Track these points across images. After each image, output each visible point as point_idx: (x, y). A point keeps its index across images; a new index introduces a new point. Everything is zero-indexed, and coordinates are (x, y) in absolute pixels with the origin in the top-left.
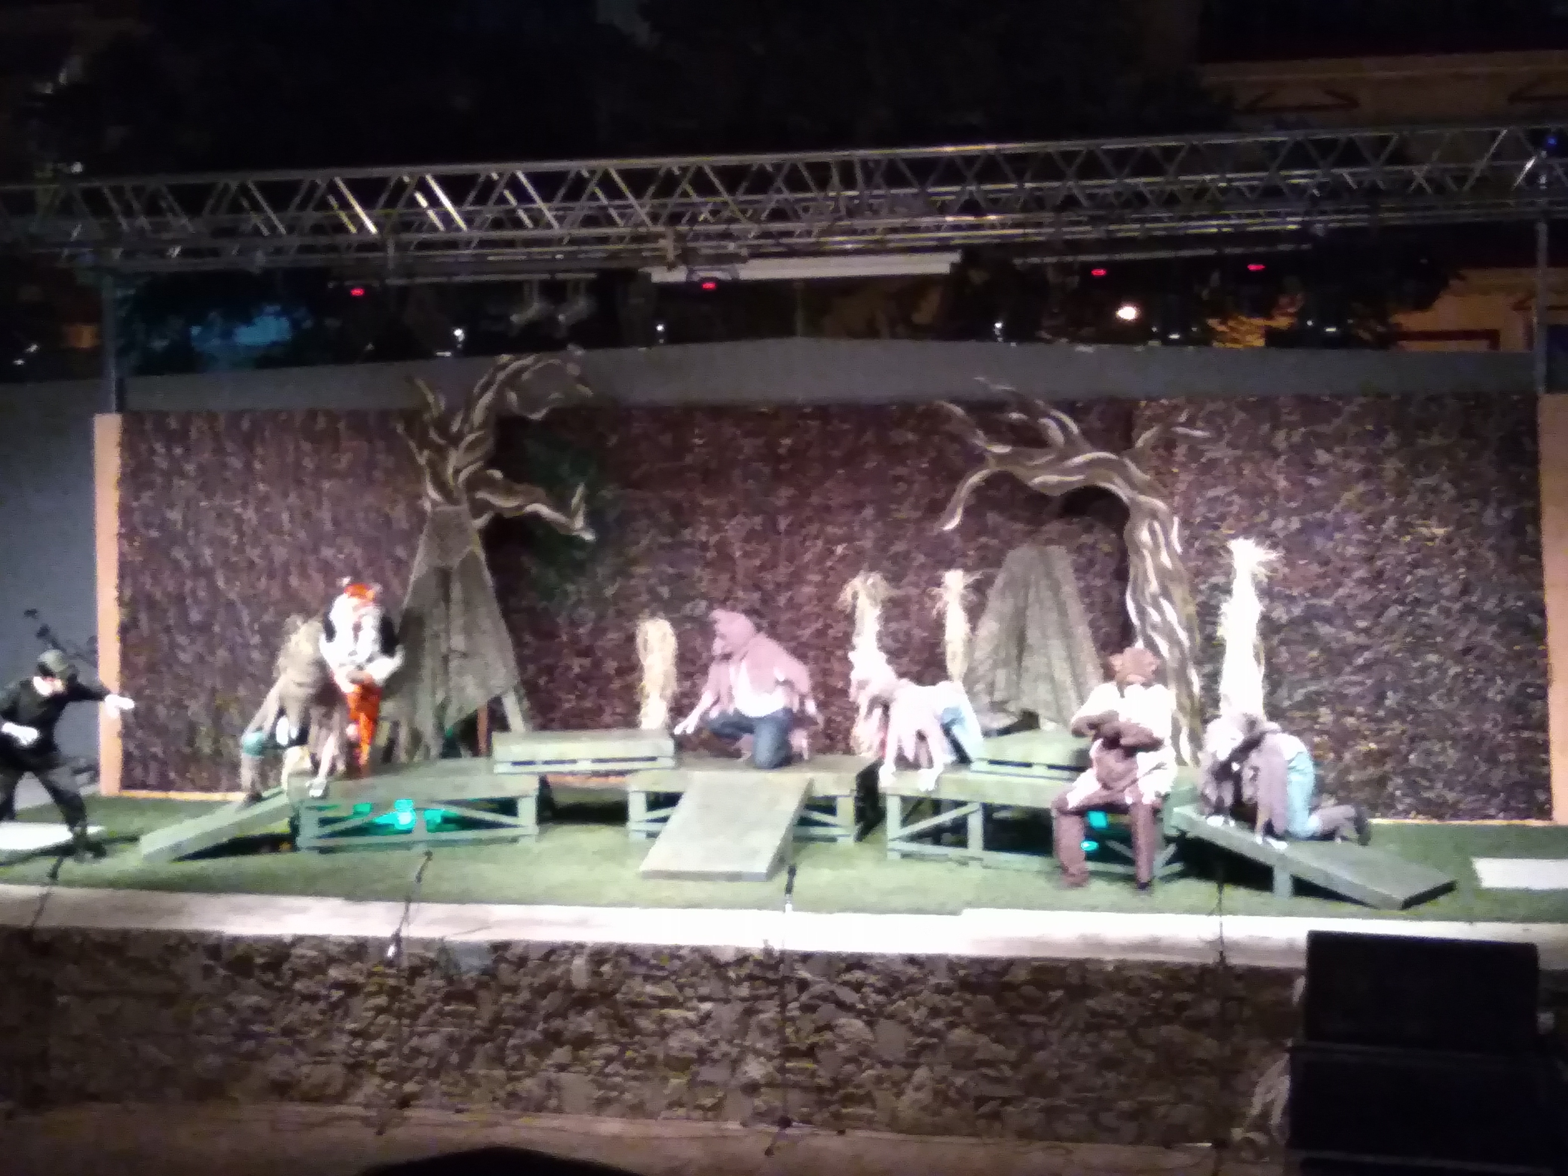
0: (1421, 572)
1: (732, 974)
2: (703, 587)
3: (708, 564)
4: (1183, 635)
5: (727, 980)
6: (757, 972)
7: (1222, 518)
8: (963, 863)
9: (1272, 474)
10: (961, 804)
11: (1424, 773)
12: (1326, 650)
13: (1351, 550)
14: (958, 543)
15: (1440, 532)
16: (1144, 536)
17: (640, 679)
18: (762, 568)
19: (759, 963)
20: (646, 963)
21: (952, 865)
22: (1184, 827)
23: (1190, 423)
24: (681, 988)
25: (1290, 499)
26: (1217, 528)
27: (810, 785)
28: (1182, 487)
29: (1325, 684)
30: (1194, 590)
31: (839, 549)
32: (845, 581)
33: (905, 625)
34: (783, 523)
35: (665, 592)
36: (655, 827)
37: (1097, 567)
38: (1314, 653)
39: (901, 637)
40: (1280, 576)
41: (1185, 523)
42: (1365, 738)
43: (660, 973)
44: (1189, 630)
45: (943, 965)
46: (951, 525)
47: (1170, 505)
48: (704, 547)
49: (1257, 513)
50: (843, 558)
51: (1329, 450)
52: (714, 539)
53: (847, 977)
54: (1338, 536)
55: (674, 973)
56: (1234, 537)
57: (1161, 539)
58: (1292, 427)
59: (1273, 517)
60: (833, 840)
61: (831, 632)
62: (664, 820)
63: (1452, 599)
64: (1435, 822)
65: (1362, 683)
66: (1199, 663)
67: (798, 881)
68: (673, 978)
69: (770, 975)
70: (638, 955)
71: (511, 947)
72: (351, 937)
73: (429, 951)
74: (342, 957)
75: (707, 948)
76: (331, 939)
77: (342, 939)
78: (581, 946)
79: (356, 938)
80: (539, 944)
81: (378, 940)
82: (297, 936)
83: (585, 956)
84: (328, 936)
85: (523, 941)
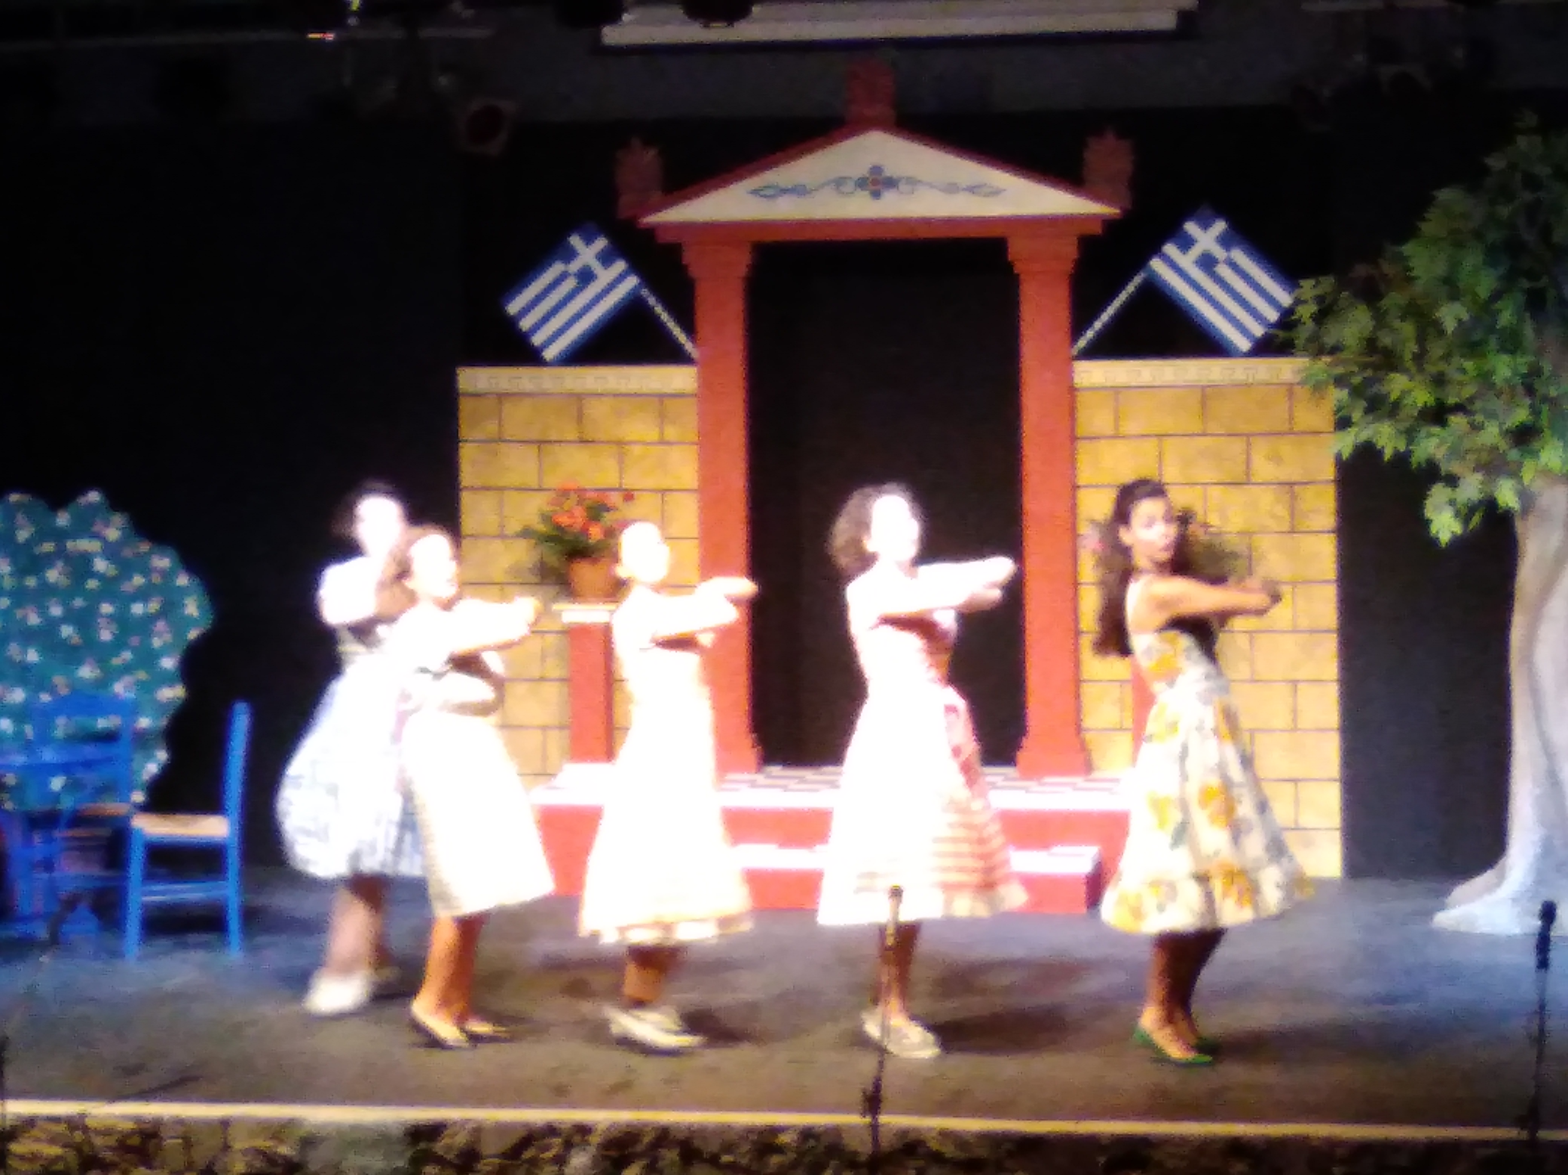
70: (697, 1143)
71: (446, 1133)
72: (125, 1118)
73: (281, 1141)
74: (108, 1155)
75: (836, 1131)
76: (89, 1122)
77: (109, 1122)
78: (583, 1130)
79: (138, 1119)
80: (502, 1128)
81: (180, 1122)
82: (19, 1117)
83: (592, 1150)
84: (83, 1116)
85: (468, 1121)
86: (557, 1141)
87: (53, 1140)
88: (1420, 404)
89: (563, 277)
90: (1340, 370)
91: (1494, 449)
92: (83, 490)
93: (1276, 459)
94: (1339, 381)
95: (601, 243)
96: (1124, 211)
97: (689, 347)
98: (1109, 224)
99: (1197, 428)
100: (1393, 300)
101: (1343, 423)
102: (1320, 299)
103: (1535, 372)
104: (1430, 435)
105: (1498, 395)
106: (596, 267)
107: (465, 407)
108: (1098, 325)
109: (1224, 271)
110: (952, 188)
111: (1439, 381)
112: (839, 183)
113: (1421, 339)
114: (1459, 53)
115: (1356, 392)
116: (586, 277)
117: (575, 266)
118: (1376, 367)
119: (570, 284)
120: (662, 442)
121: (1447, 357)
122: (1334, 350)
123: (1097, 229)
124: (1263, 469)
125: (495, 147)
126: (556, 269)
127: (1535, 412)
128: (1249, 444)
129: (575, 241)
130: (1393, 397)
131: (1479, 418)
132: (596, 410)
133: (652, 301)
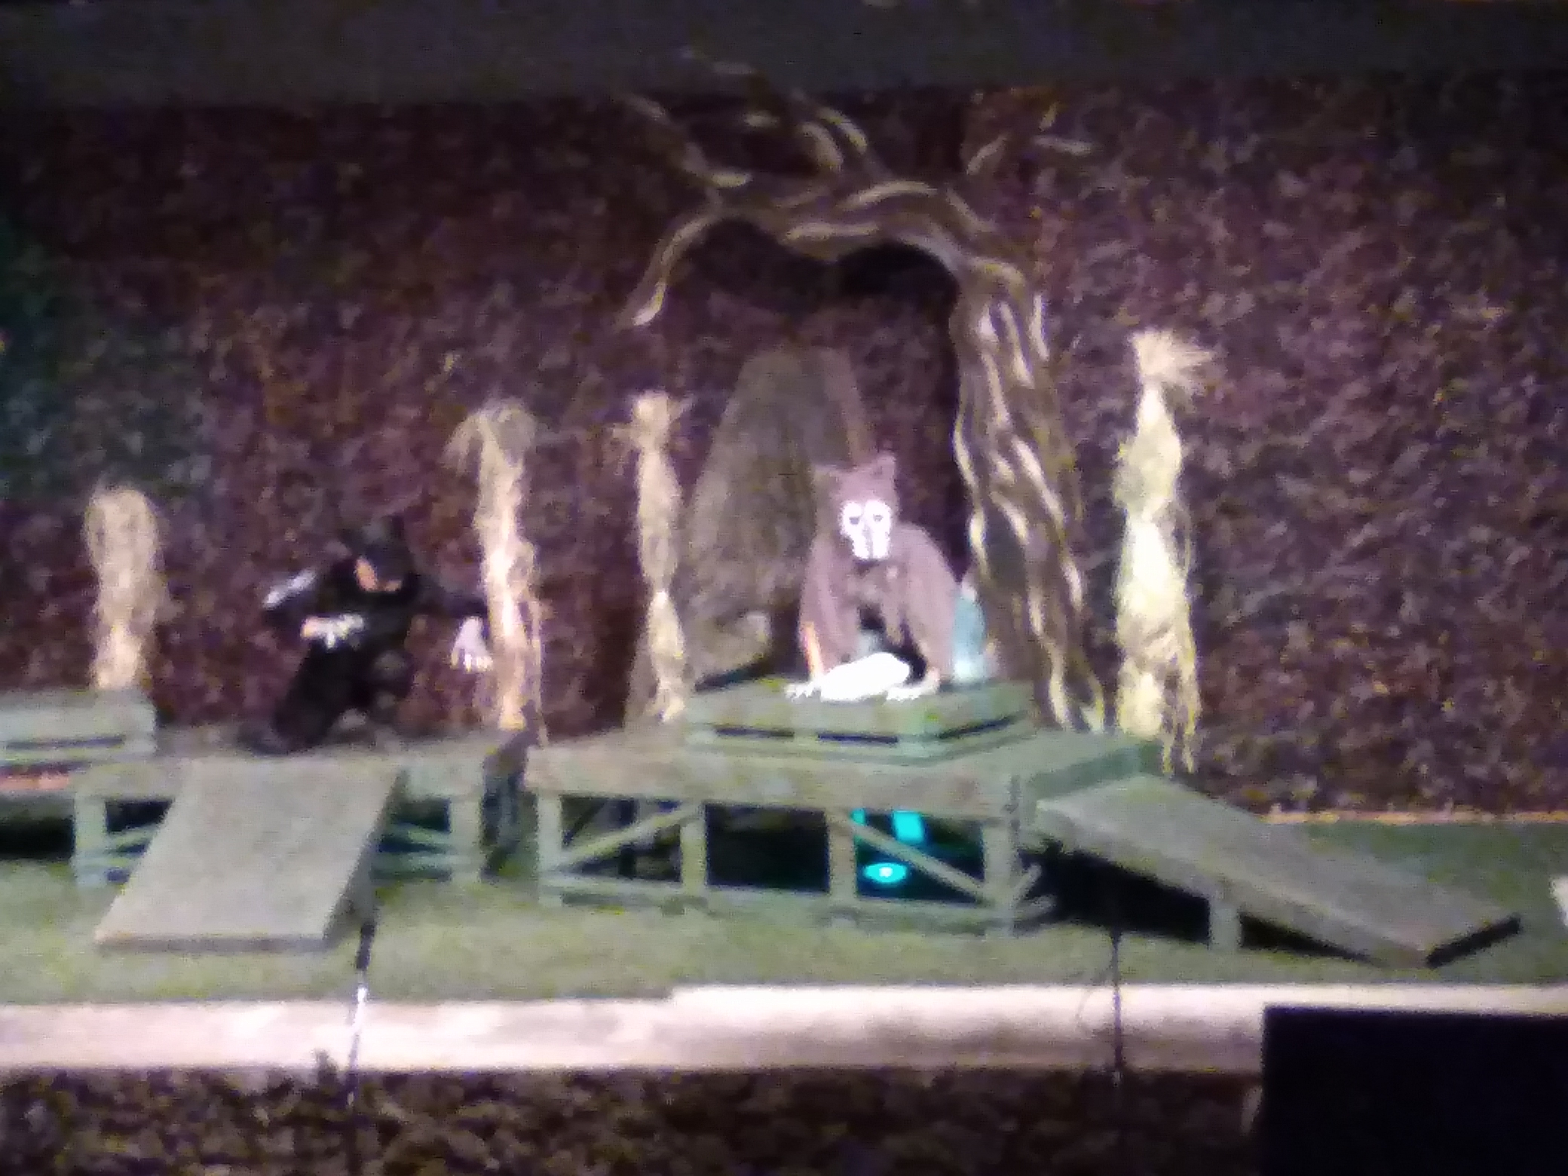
0: (1460, 384)
1: (262, 1114)
2: (205, 430)
3: (212, 392)
4: (1052, 503)
5: (252, 1127)
6: (307, 1109)
7: (1116, 297)
8: (673, 908)
9: (1203, 218)
10: (668, 805)
11: (1468, 733)
12: (1298, 521)
13: (1339, 348)
14: (658, 348)
15: (1492, 314)
16: (985, 328)
17: (92, 600)
18: (310, 398)
19: (309, 1095)
20: (107, 1101)
21: (655, 914)
22: (1057, 834)
23: (1061, 129)
24: (170, 1142)
25: (1235, 259)
26: (1107, 314)
27: (402, 779)
28: (1046, 243)
29: (1296, 583)
30: (1072, 424)
31: (450, 362)
32: (458, 418)
33: (566, 495)
34: (349, 315)
35: (135, 442)
36: (120, 863)
37: (904, 387)
38: (1279, 529)
39: (561, 514)
40: (1219, 395)
41: (1054, 307)
42: (1367, 674)
43: (131, 1118)
44: (1064, 492)
45: (637, 1090)
46: (646, 315)
47: (1027, 275)
48: (205, 359)
49: (1179, 286)
50: (456, 377)
51: (1301, 173)
52: (223, 347)
53: (466, 1112)
54: (1318, 324)
55: (158, 1115)
56: (1140, 327)
57: (1013, 334)
58: (1236, 136)
59: (1205, 291)
60: (441, 876)
61: (437, 510)
62: (138, 849)
63: (1512, 428)
64: (1487, 818)
65: (1361, 582)
66: (1080, 550)
67: (380, 947)
68: (156, 1124)
69: (331, 1114)
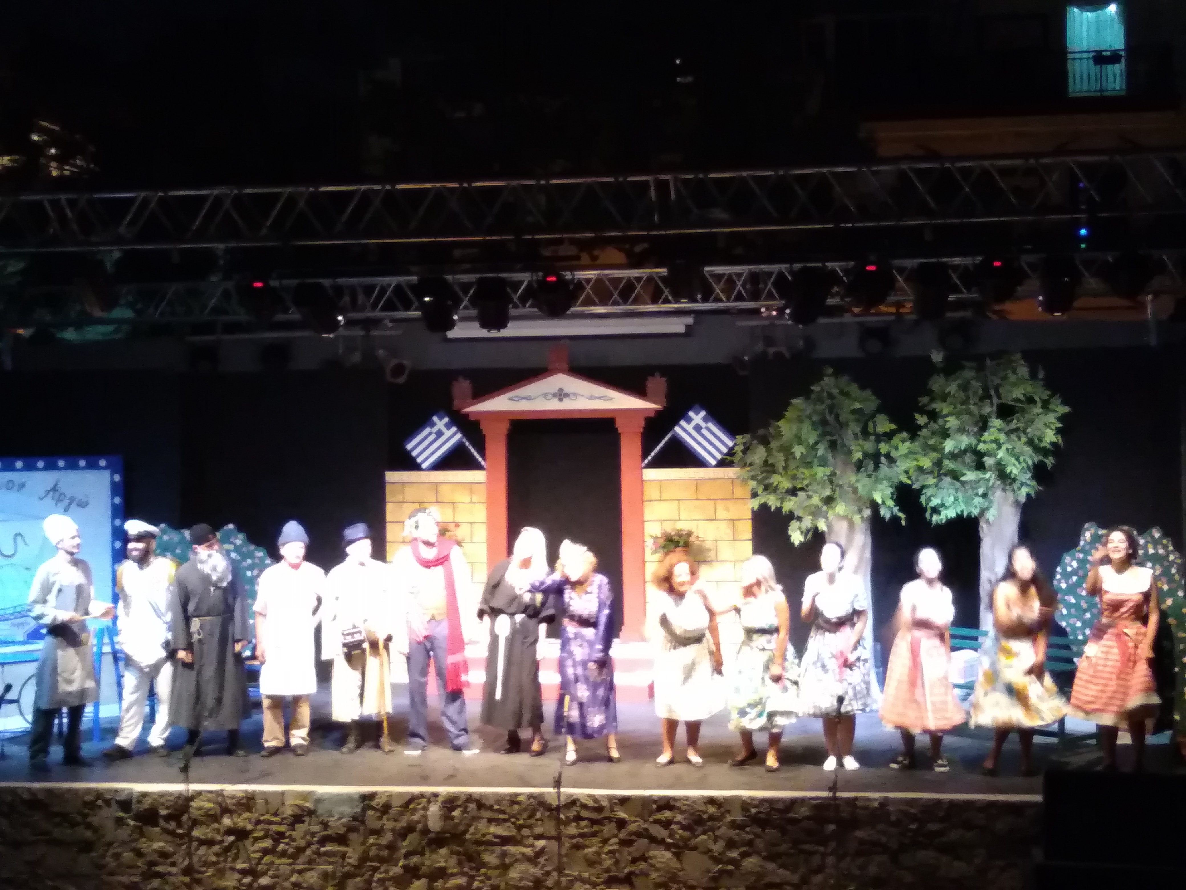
1: (562, 816)
6: (583, 813)
19: (585, 806)
20: (491, 808)
24: (519, 828)
43: (502, 817)
45: (738, 805)
53: (658, 816)
55: (513, 816)
69: (594, 816)
70: (483, 801)
71: (377, 797)
72: (241, 791)
73: (307, 801)
74: (234, 807)
75: (541, 795)
76: (225, 793)
77: (234, 793)
78: (436, 795)
79: (246, 792)
80: (400, 794)
81: (264, 793)
82: (196, 791)
83: (439, 804)
84: (222, 790)
85: (386, 792)
86: (425, 800)
87: (209, 801)
88: (786, 488)
89: (430, 434)
90: (752, 473)
91: (817, 506)
92: (227, 523)
93: (727, 510)
94: (753, 478)
95: (446, 420)
96: (664, 407)
97: (483, 463)
98: (657, 412)
99: (695, 497)
100: (774, 444)
101: (754, 495)
102: (744, 444)
103: (833, 474)
104: (790, 500)
105: (818, 484)
106: (444, 429)
107: (389, 489)
108: (653, 454)
109: (704, 431)
110: (592, 398)
111: (794, 477)
112: (545, 395)
113: (786, 461)
114: (801, 343)
115: (760, 482)
116: (440, 434)
117: (435, 429)
118: (767, 472)
119: (433, 437)
120: (471, 503)
121: (797, 468)
122: (750, 465)
123: (652, 415)
124: (722, 513)
125: (401, 380)
126: (427, 431)
127: (834, 491)
128: (715, 504)
129: (435, 419)
130: (775, 485)
131: (810, 493)
132: (443, 489)
133: (467, 444)
